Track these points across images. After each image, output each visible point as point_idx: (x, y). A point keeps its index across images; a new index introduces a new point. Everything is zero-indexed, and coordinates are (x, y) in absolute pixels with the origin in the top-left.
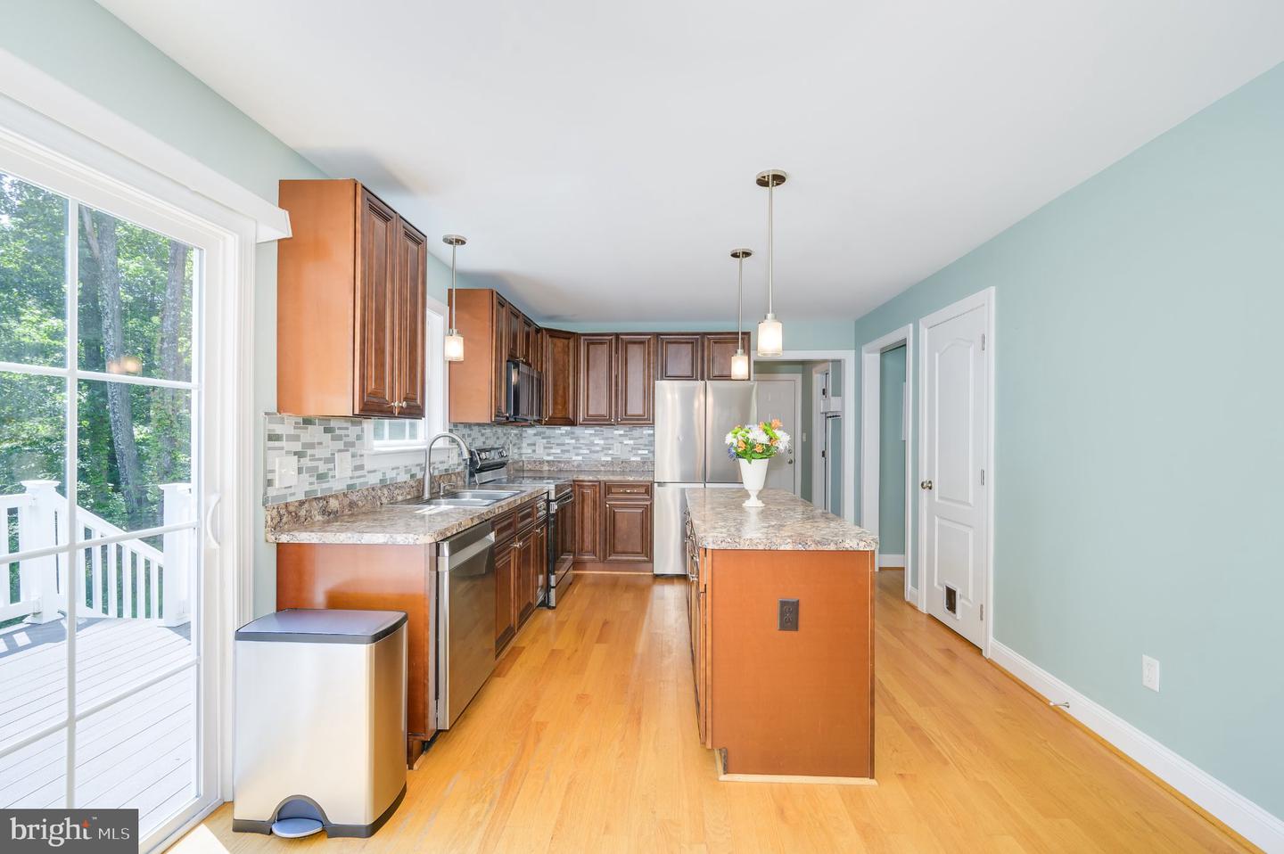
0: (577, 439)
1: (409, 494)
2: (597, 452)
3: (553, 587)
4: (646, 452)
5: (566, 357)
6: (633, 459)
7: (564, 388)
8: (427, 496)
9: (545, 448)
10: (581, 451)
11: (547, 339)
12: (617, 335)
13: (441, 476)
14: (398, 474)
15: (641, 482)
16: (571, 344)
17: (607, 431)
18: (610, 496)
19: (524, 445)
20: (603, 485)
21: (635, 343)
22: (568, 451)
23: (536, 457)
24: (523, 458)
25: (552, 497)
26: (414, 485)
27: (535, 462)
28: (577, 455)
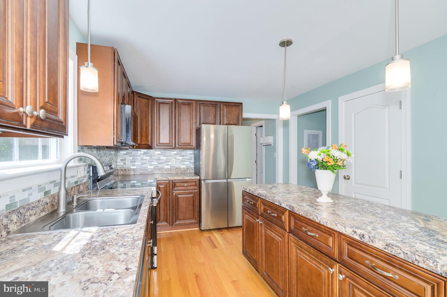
0: (151, 156)
1: (43, 211)
2: (162, 163)
3: (156, 255)
4: (189, 163)
5: (147, 109)
6: (182, 167)
7: (146, 128)
8: (62, 210)
9: (131, 162)
10: (153, 163)
11: (136, 98)
12: (175, 100)
13: (72, 188)
14: (31, 194)
15: (192, 179)
16: (150, 103)
17: (168, 152)
18: (176, 188)
19: (119, 160)
20: (171, 182)
21: (185, 104)
22: (145, 163)
23: (126, 167)
24: (118, 168)
25: (155, 195)
26: (48, 201)
27: (125, 170)
28: (150, 165)
